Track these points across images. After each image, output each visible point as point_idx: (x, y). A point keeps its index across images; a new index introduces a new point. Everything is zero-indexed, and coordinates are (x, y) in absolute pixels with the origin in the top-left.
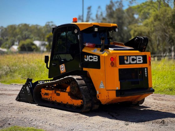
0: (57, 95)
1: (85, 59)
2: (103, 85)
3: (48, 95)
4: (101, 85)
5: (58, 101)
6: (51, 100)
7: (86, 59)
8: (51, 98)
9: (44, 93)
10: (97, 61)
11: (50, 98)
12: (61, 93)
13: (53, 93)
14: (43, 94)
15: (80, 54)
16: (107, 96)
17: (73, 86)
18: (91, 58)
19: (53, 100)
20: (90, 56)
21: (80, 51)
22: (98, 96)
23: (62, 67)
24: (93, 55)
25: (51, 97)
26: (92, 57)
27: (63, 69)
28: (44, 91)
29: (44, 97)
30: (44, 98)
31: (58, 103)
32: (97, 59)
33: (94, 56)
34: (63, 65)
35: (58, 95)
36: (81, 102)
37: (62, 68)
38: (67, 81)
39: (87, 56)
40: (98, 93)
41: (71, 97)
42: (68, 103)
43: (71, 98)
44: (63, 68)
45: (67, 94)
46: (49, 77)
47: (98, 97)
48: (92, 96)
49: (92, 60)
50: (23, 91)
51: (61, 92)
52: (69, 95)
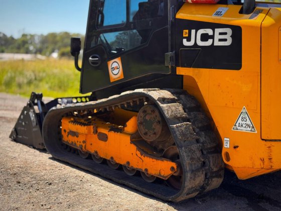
0: (100, 139)
1: (185, 41)
2: (248, 122)
3: (77, 137)
4: (240, 121)
5: (102, 155)
6: (83, 148)
7: (189, 39)
8: (84, 145)
9: (67, 131)
10: (229, 43)
11: (82, 143)
12: (112, 135)
13: (89, 132)
14: (65, 131)
15: (169, 26)
16: (266, 160)
17: (147, 118)
18: (205, 37)
19: (90, 150)
20: (201, 32)
21: (170, 18)
22: (227, 155)
23: (115, 65)
24: (213, 26)
25: (84, 142)
26: (209, 32)
27: (116, 72)
28: (67, 125)
29: (68, 139)
30: (67, 142)
31: (101, 158)
32: (228, 37)
33: (218, 31)
34: (118, 60)
35: (104, 138)
36: (172, 168)
37: (113, 69)
38: (128, 104)
39: (193, 31)
40: (227, 145)
41: (139, 149)
42: (131, 165)
43: (138, 153)
44: (116, 69)
45: (127, 139)
46: (82, 91)
47: (228, 159)
48: (205, 152)
49: (209, 43)
50: (22, 120)
51: (111, 130)
52: (132, 142)
